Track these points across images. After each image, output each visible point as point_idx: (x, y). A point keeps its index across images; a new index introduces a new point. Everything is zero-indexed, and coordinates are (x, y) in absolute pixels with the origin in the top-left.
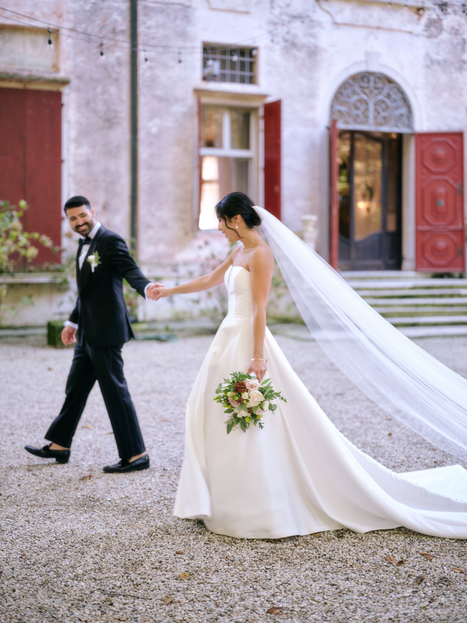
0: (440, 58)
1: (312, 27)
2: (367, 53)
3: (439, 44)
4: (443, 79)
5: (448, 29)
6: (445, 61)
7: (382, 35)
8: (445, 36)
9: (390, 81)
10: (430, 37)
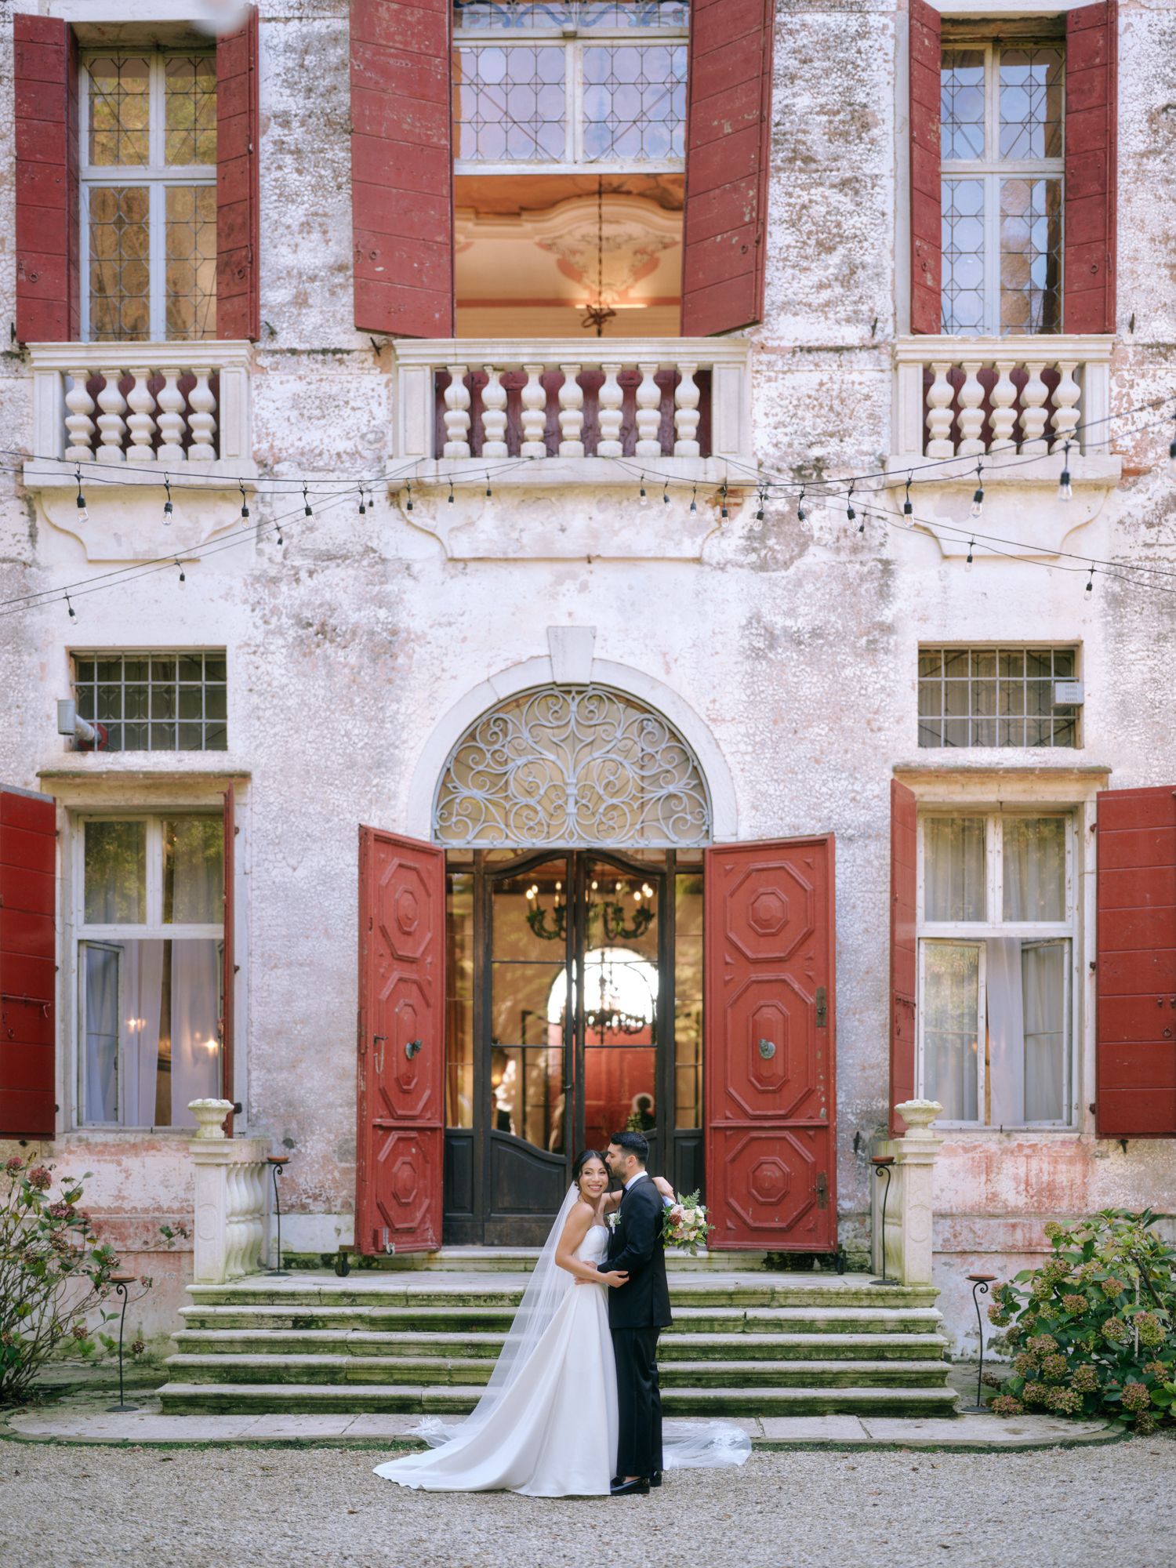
0: (801, 624)
1: (384, 578)
2: (554, 634)
3: (799, 584)
4: (811, 685)
5: (829, 538)
6: (816, 633)
7: (603, 578)
8: (816, 558)
9: (631, 702)
10: (762, 567)
